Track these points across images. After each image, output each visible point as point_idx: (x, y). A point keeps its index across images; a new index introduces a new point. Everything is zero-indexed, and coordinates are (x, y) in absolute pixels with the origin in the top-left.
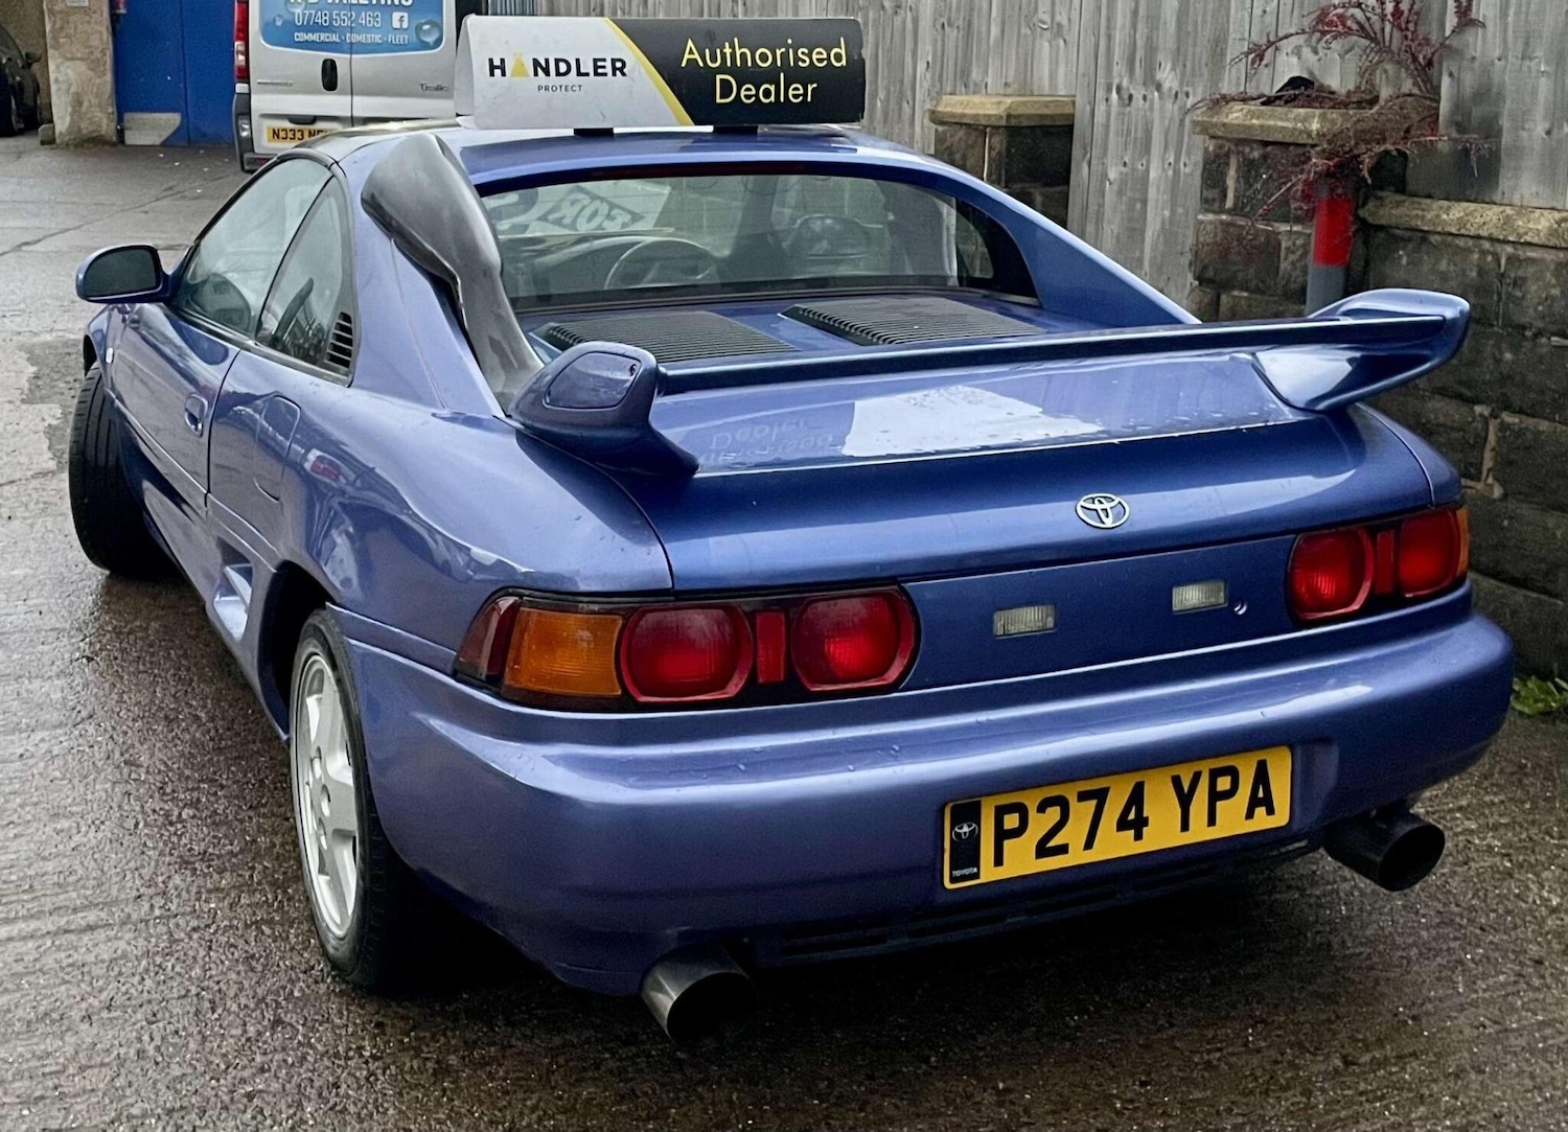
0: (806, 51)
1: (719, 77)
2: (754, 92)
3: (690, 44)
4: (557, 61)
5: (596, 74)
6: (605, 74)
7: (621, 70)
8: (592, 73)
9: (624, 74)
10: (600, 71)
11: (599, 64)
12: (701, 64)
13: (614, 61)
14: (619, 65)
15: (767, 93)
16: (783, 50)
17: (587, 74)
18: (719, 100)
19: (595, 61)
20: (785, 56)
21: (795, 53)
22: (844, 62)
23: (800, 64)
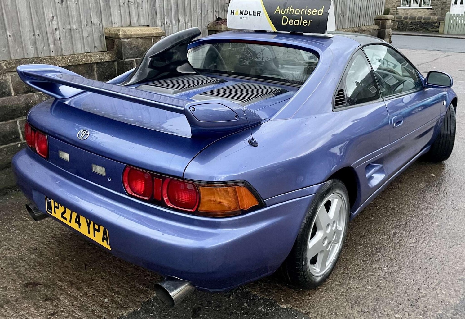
0: (311, 10)
1: (283, 17)
2: (293, 22)
3: (279, 7)
4: (245, 11)
5: (253, 15)
6: (255, 15)
7: (259, 14)
8: (252, 14)
9: (260, 15)
10: (254, 14)
11: (255, 12)
12: (280, 13)
13: (258, 11)
14: (259, 12)
15: (296, 23)
16: (304, 9)
17: (251, 15)
18: (283, 24)
19: (254, 11)
20: (304, 12)
21: (307, 11)
22: (322, 14)
23: (308, 14)
